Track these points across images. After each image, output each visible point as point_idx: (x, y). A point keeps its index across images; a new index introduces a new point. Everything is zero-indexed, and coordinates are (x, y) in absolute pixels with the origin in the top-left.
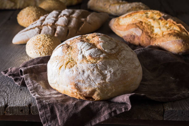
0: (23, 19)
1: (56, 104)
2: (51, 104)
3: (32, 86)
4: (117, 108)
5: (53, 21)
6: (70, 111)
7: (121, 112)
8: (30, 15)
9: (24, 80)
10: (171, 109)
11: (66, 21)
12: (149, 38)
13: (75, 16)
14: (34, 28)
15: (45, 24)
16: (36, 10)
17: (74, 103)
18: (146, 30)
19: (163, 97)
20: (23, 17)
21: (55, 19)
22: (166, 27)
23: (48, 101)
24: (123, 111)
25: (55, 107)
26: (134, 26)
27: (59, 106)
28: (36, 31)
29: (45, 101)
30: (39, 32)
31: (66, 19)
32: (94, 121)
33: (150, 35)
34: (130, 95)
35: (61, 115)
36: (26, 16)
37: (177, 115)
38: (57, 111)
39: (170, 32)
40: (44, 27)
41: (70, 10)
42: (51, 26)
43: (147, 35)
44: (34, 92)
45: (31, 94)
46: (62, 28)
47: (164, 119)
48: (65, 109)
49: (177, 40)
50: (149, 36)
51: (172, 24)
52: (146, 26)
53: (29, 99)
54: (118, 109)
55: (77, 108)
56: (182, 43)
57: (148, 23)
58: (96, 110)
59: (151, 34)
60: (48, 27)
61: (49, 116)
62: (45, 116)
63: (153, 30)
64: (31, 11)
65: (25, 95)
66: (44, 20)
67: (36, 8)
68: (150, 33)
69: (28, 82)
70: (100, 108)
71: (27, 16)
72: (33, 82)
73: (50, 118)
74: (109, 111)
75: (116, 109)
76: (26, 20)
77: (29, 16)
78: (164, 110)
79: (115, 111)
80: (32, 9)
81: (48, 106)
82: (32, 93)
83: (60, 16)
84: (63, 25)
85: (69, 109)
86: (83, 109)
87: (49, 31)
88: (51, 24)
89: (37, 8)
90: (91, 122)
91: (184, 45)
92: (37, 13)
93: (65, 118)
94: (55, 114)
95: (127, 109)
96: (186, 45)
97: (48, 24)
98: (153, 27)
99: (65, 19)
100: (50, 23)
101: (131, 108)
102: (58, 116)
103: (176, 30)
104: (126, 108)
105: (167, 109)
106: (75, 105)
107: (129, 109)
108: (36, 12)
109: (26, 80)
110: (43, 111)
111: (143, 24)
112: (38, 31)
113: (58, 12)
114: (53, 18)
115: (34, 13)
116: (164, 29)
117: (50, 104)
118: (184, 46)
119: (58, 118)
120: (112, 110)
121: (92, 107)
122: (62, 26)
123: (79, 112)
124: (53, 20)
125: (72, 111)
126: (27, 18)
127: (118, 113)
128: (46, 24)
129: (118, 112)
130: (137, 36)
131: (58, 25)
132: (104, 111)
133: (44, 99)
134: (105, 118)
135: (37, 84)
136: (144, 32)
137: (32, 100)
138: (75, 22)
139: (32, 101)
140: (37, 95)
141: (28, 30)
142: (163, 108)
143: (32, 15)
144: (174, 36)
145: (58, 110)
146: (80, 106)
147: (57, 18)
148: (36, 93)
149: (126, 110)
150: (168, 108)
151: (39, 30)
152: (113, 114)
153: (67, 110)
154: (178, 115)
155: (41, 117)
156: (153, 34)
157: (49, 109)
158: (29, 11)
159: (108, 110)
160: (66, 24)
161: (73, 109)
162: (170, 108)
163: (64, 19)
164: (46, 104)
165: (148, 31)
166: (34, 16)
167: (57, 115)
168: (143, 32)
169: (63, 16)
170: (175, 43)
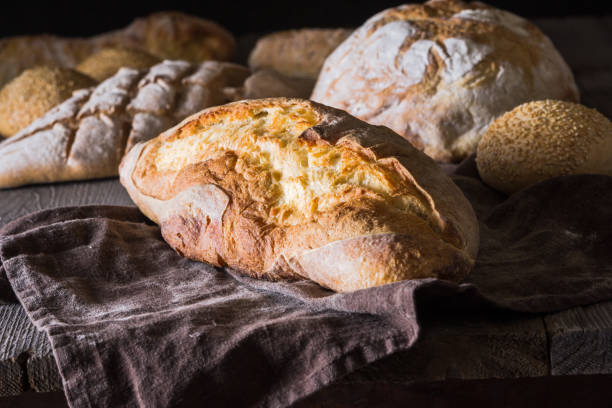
0: (12, 111)
1: (126, 343)
2: (107, 346)
3: (38, 294)
4: (364, 339)
5: (120, 100)
6: (181, 363)
7: (381, 355)
8: (37, 96)
9: (7, 279)
10: (577, 329)
11: (165, 96)
12: (257, 231)
13: (201, 81)
14: (49, 127)
15: (89, 111)
16: (57, 77)
17: (198, 334)
18: (244, 191)
19: (539, 296)
20: (12, 105)
21: (124, 92)
22: (330, 175)
23: (97, 334)
24: (390, 349)
25: (124, 354)
26: (200, 174)
27: (139, 350)
28: (54, 135)
29: (83, 336)
30: (67, 139)
31: (167, 88)
32: (280, 399)
33: (264, 215)
34: (417, 283)
35: (147, 384)
36: (21, 99)
37: (602, 352)
38: (132, 371)
39: (346, 199)
40: (84, 120)
41: (182, 64)
42: (112, 117)
43: (248, 216)
44: (43, 314)
45: (32, 320)
46: (152, 118)
47: (553, 374)
48: (162, 359)
49: (369, 235)
50: (259, 221)
51: (359, 158)
52: (246, 176)
53: (24, 337)
54: (368, 343)
55: (207, 353)
56: (392, 247)
57: (257, 162)
58: (284, 354)
59: (268, 211)
60: (99, 118)
61: (102, 394)
62: (86, 396)
63: (277, 193)
64: (41, 83)
65: (7, 329)
66: (86, 99)
67: (57, 71)
68: (260, 208)
69: (23, 281)
70: (298, 344)
71: (26, 100)
72: (39, 282)
73: (106, 398)
74: (335, 353)
75: (362, 345)
76: (23, 112)
77: (33, 99)
78: (549, 336)
79: (357, 353)
80: (42, 76)
81: (96, 353)
82: (36, 318)
83: (143, 82)
84: (156, 109)
85: (177, 359)
86: (233, 353)
87: (103, 133)
88: (113, 110)
89: (61, 69)
90: (266, 403)
91: (399, 257)
92: (63, 88)
93: (165, 395)
94: (127, 383)
95: (406, 341)
96: (411, 257)
97: (101, 108)
98: (278, 176)
99: (163, 89)
100: (107, 107)
101: (421, 334)
102: (136, 389)
103: (370, 189)
104: (400, 338)
105: (562, 331)
106: (202, 340)
107: (412, 340)
108: (59, 85)
109: (12, 277)
110: (80, 374)
111: (238, 167)
112: (63, 135)
113: (135, 72)
114: (116, 90)
115: (49, 87)
116: (322, 187)
117: (103, 344)
118: (397, 266)
119: (138, 396)
120: (347, 350)
121: (267, 345)
122: (152, 114)
123: (216, 367)
124: (120, 95)
125: (189, 362)
126: (26, 105)
127: (369, 361)
128: (93, 110)
129: (370, 356)
130: (209, 220)
131: (139, 111)
132: (314, 357)
133: (79, 331)
134: (319, 381)
135: (55, 286)
136: (235, 201)
137: (32, 340)
138: (200, 98)
139: (34, 344)
140: (54, 323)
141: (25, 136)
142: (545, 326)
143: (44, 94)
144: (360, 215)
145: (137, 365)
146: (219, 343)
147: (132, 88)
148: (53, 316)
149: (401, 346)
150: (565, 327)
151: (69, 131)
152: (350, 364)
153: (168, 363)
154: (605, 353)
155: (72, 400)
156: (277, 212)
157: (100, 365)
158: (31, 81)
159: (329, 349)
160: (168, 107)
161: (194, 356)
162: (571, 326)
163: (159, 89)
164: (88, 347)
165: (255, 197)
166: (51, 98)
167: (132, 386)
168: (231, 202)
169: (155, 81)
170: (357, 250)
